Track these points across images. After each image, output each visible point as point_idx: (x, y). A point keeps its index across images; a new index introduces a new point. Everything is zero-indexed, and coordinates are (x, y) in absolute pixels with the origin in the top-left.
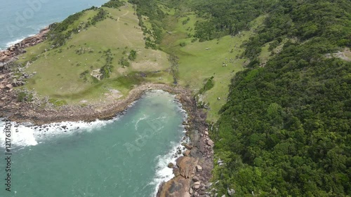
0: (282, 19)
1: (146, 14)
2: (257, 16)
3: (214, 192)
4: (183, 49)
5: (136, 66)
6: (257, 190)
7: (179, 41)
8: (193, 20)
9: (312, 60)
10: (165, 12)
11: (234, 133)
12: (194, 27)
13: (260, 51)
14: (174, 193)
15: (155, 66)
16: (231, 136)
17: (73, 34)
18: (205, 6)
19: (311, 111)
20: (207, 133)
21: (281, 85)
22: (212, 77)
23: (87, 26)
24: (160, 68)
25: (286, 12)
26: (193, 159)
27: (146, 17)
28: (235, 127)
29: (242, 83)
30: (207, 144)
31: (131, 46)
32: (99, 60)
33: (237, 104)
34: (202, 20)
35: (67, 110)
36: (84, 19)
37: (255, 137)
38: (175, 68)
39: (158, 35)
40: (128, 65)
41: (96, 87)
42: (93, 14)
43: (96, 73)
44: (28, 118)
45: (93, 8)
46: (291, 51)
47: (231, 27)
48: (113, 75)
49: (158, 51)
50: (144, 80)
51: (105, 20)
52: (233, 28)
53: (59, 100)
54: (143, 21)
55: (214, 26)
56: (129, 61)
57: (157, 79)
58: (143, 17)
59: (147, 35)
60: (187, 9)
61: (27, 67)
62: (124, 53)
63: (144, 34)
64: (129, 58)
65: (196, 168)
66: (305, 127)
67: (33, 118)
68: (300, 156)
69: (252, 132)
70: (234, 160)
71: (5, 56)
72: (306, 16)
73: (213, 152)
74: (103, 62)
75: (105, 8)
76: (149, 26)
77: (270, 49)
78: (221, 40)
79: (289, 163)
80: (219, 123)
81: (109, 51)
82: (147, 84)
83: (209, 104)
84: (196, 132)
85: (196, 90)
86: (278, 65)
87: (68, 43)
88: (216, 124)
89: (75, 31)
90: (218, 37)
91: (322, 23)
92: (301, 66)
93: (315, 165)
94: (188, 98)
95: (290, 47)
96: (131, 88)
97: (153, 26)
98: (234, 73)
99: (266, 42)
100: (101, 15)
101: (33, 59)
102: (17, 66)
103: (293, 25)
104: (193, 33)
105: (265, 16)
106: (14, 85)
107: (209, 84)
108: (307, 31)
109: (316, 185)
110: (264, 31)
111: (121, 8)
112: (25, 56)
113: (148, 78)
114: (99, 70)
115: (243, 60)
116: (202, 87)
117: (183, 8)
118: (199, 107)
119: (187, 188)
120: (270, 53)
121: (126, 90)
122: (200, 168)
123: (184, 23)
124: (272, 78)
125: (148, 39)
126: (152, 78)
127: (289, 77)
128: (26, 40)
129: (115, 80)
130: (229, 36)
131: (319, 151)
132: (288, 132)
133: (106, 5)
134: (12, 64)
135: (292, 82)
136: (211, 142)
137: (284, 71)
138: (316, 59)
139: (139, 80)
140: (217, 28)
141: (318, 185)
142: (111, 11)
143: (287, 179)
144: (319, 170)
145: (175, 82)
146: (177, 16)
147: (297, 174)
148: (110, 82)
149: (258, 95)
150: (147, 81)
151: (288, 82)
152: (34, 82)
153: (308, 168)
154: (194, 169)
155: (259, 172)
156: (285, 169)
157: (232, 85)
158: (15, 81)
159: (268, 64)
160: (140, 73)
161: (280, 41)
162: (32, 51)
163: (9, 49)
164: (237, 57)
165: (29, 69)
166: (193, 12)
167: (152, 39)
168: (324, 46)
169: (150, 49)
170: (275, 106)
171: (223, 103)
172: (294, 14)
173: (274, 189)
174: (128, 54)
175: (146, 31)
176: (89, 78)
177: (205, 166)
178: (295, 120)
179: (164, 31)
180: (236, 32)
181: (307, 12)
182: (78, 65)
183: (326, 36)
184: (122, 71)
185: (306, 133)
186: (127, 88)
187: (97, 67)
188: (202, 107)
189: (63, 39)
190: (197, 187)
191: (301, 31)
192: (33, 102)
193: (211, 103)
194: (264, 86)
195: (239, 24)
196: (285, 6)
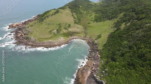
0: (131, 14)
1: (75, 12)
2: (121, 13)
3: (100, 70)
4: (89, 25)
5: (70, 30)
6: (117, 69)
7: (88, 22)
8: (94, 15)
9: (142, 26)
10: (82, 12)
11: (109, 52)
12: (94, 17)
13: (121, 25)
14: (84, 71)
15: (78, 30)
16: (107, 53)
17: (46, 18)
18: (99, 10)
19: (140, 43)
20: (98, 53)
21: (129, 35)
22: (101, 34)
23: (52, 15)
24: (80, 31)
25: (133, 11)
26: (92, 61)
27: (75, 13)
28: (109, 50)
29: (113, 36)
30: (98, 57)
31: (69, 23)
32: (56, 27)
33: (111, 42)
34: (97, 15)
35: (44, 43)
36: (51, 13)
37: (117, 52)
38: (86, 31)
39: (79, 20)
40: (67, 29)
41: (55, 36)
42: (54, 11)
43: (55, 31)
44: (30, 45)
45: (54, 9)
46: (134, 24)
47: (109, 17)
48: (61, 32)
49: (79, 25)
50: (73, 35)
51: (59, 14)
52: (110, 17)
53: (41, 40)
54: (74, 14)
55: (103, 17)
56: (68, 28)
57: (79, 35)
58: (74, 13)
59: (75, 19)
60: (91, 11)
61: (29, 28)
62: (66, 25)
63: (74, 19)
64: (68, 27)
65: (93, 64)
66: (137, 48)
67: (31, 45)
68: (134, 57)
69: (116, 51)
70: (108, 60)
71: (21, 25)
72: (141, 12)
73: (100, 59)
74: (58, 28)
75: (59, 9)
76: (76, 16)
77: (125, 24)
78: (105, 22)
79: (130, 60)
80: (103, 49)
81: (60, 24)
82: (74, 36)
83: (99, 43)
84: (94, 53)
85: (94, 39)
86: (128, 29)
87: (45, 21)
88: (102, 50)
89: (47, 17)
90: (104, 21)
91: (147, 14)
92: (137, 29)
93: (140, 60)
94: (91, 41)
95: (133, 23)
96: (68, 37)
97: (77, 16)
98: (110, 33)
99: (124, 22)
100: (57, 12)
101: (32, 26)
102: (26, 28)
103: (135, 16)
104: (94, 19)
105: (124, 13)
106: (24, 34)
107: (99, 37)
108: (141, 17)
109: (139, 66)
110: (123, 18)
111: (65, 10)
112: (28, 25)
113: (75, 34)
114: (56, 30)
115: (114, 28)
116: (97, 38)
117: (90, 11)
118: (95, 45)
119: (89, 70)
120: (125, 26)
121: (66, 38)
122: (95, 64)
123: (90, 16)
124: (125, 34)
125: (75, 21)
126: (77, 34)
127: (132, 33)
128: (28, 20)
129: (62, 34)
130: (109, 21)
131: (142, 55)
132: (130, 51)
133: (59, 8)
134: (24, 28)
135: (133, 34)
136: (99, 56)
137: (130, 31)
138: (143, 26)
139: (71, 35)
140: (104, 17)
141: (140, 66)
142: (61, 10)
143: (128, 65)
144: (141, 61)
145: (86, 36)
146: (87, 14)
147: (133, 63)
148: (60, 35)
149: (119, 39)
150: (74, 35)
151: (131, 34)
152: (32, 34)
153: (137, 61)
154: (92, 64)
155: (118, 63)
156: (128, 62)
157: (109, 37)
158: (25, 33)
159: (124, 29)
160: (72, 32)
161: (129, 21)
162: (31, 23)
163: (22, 23)
164: (111, 28)
165: (30, 29)
166: (94, 12)
167: (77, 21)
168: (147, 21)
169: (76, 24)
170: (126, 42)
171: (105, 43)
172: (136, 12)
173: (123, 68)
174: (67, 25)
175: (74, 18)
176: (52, 33)
177: (97, 63)
178: (133, 46)
179: (82, 19)
180: (111, 19)
181: (141, 11)
182: (48, 28)
183: (148, 18)
184: (65, 31)
185: (137, 50)
186: (67, 37)
187: (55, 30)
188: (96, 44)
189: (43, 19)
190: (93, 69)
191: (138, 18)
192: (32, 40)
193: (100, 43)
194: (122, 36)
195: (113, 16)
196: (132, 9)
